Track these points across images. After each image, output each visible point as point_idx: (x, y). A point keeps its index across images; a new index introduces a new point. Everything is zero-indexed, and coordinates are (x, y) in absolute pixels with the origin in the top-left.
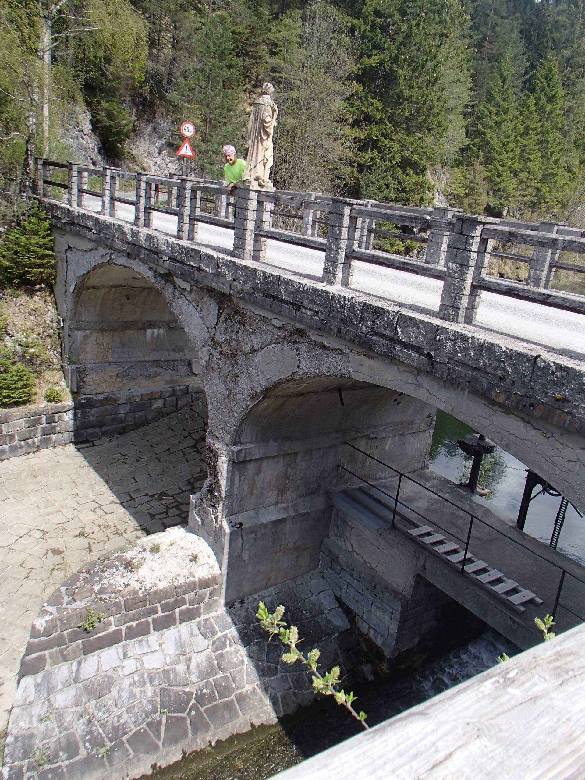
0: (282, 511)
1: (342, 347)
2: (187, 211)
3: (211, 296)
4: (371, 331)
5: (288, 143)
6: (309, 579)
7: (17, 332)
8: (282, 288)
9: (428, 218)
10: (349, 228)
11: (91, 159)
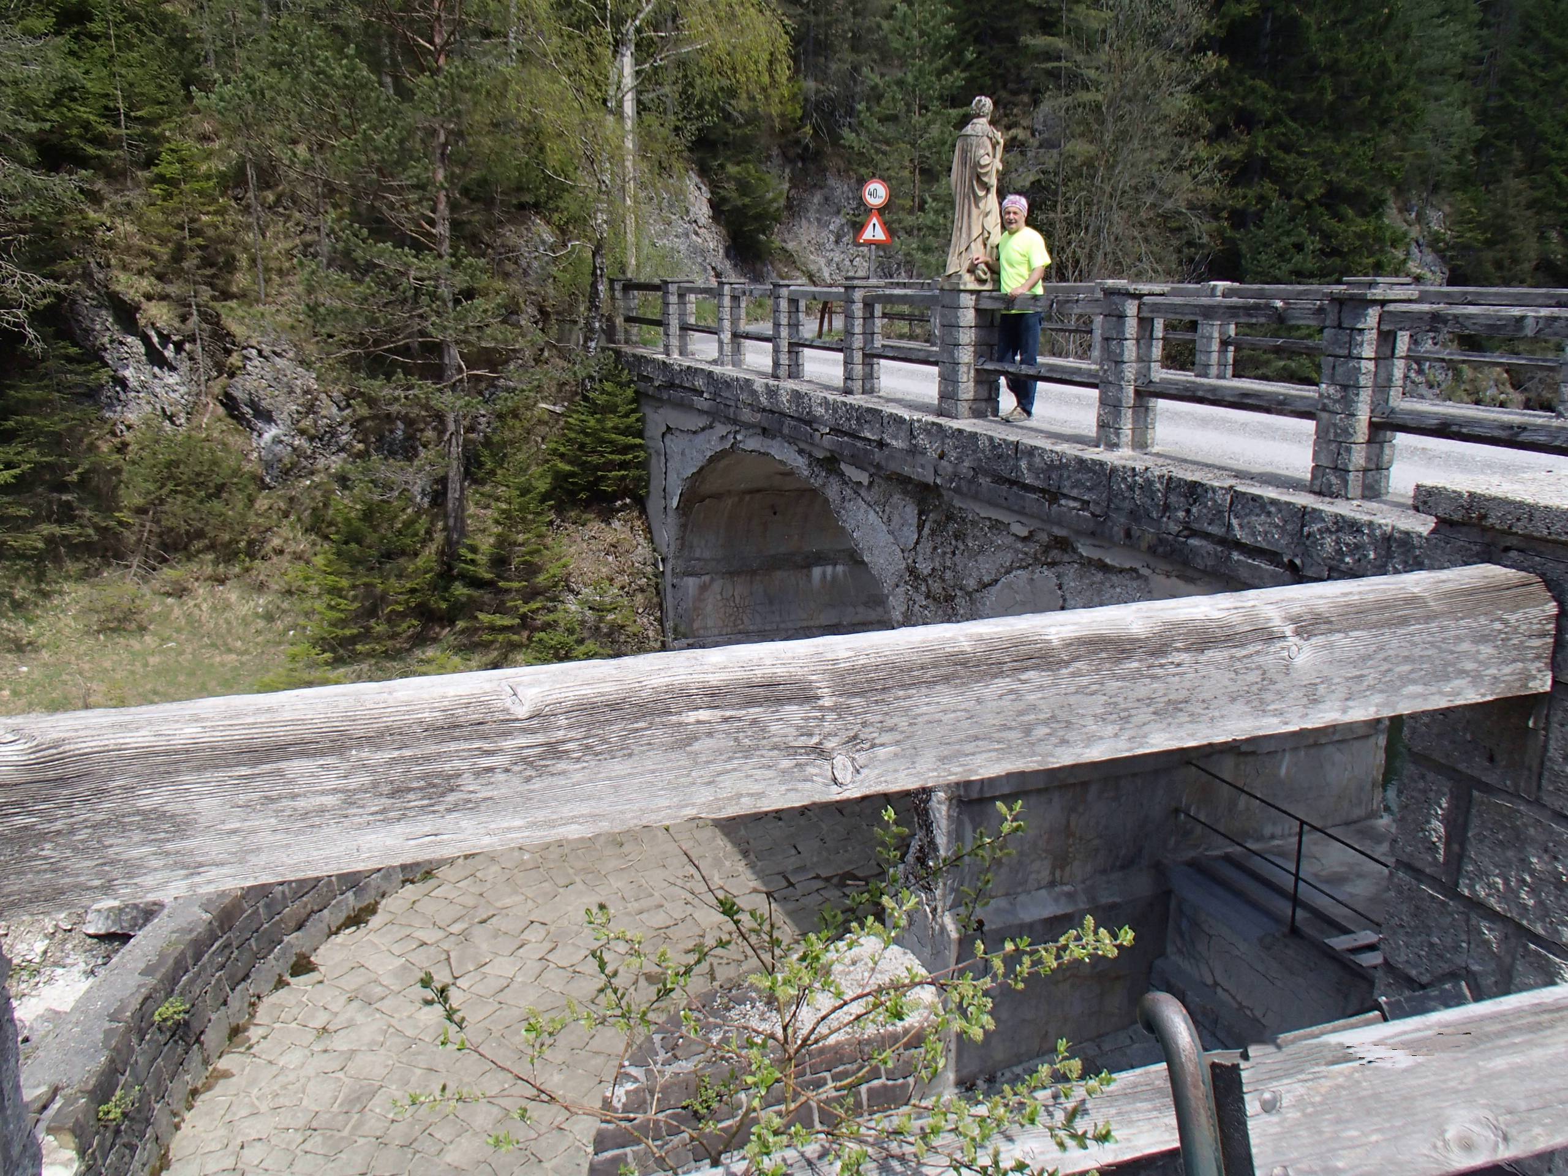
0: (1063, 900)
1: (1137, 565)
2: (858, 342)
3: (905, 492)
4: (1186, 528)
5: (1083, 189)
6: (1128, 1041)
7: (585, 585)
8: (1023, 464)
9: (1279, 304)
10: (1138, 340)
11: (714, 268)
